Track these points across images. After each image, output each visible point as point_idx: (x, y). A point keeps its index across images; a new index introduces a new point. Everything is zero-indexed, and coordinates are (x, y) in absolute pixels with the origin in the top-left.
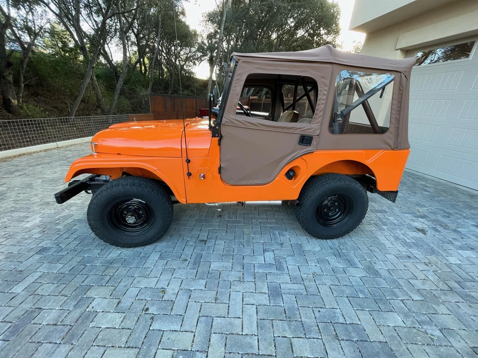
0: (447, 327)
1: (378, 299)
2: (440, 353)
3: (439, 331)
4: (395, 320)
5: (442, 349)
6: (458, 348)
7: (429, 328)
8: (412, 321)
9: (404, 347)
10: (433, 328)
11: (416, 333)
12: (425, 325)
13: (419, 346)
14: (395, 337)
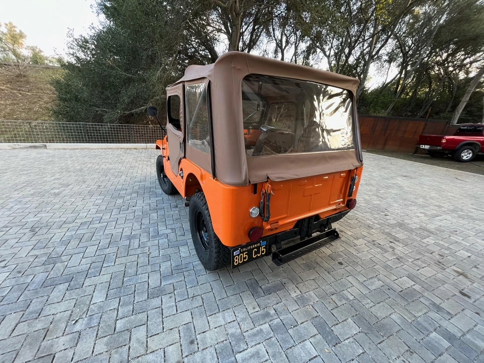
0: (80, 340)
1: (121, 290)
2: (62, 321)
3: (79, 330)
4: (99, 298)
5: (64, 325)
6: (59, 339)
7: (84, 322)
8: (94, 310)
9: (74, 297)
10: (83, 326)
11: (83, 309)
12: (88, 320)
13: (72, 307)
14: (84, 293)
